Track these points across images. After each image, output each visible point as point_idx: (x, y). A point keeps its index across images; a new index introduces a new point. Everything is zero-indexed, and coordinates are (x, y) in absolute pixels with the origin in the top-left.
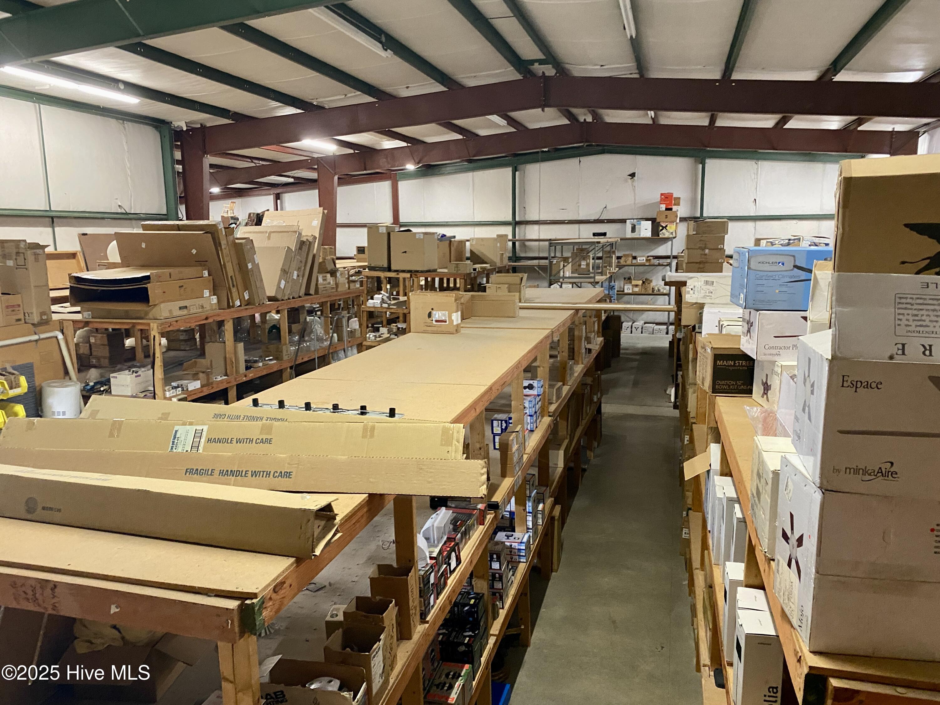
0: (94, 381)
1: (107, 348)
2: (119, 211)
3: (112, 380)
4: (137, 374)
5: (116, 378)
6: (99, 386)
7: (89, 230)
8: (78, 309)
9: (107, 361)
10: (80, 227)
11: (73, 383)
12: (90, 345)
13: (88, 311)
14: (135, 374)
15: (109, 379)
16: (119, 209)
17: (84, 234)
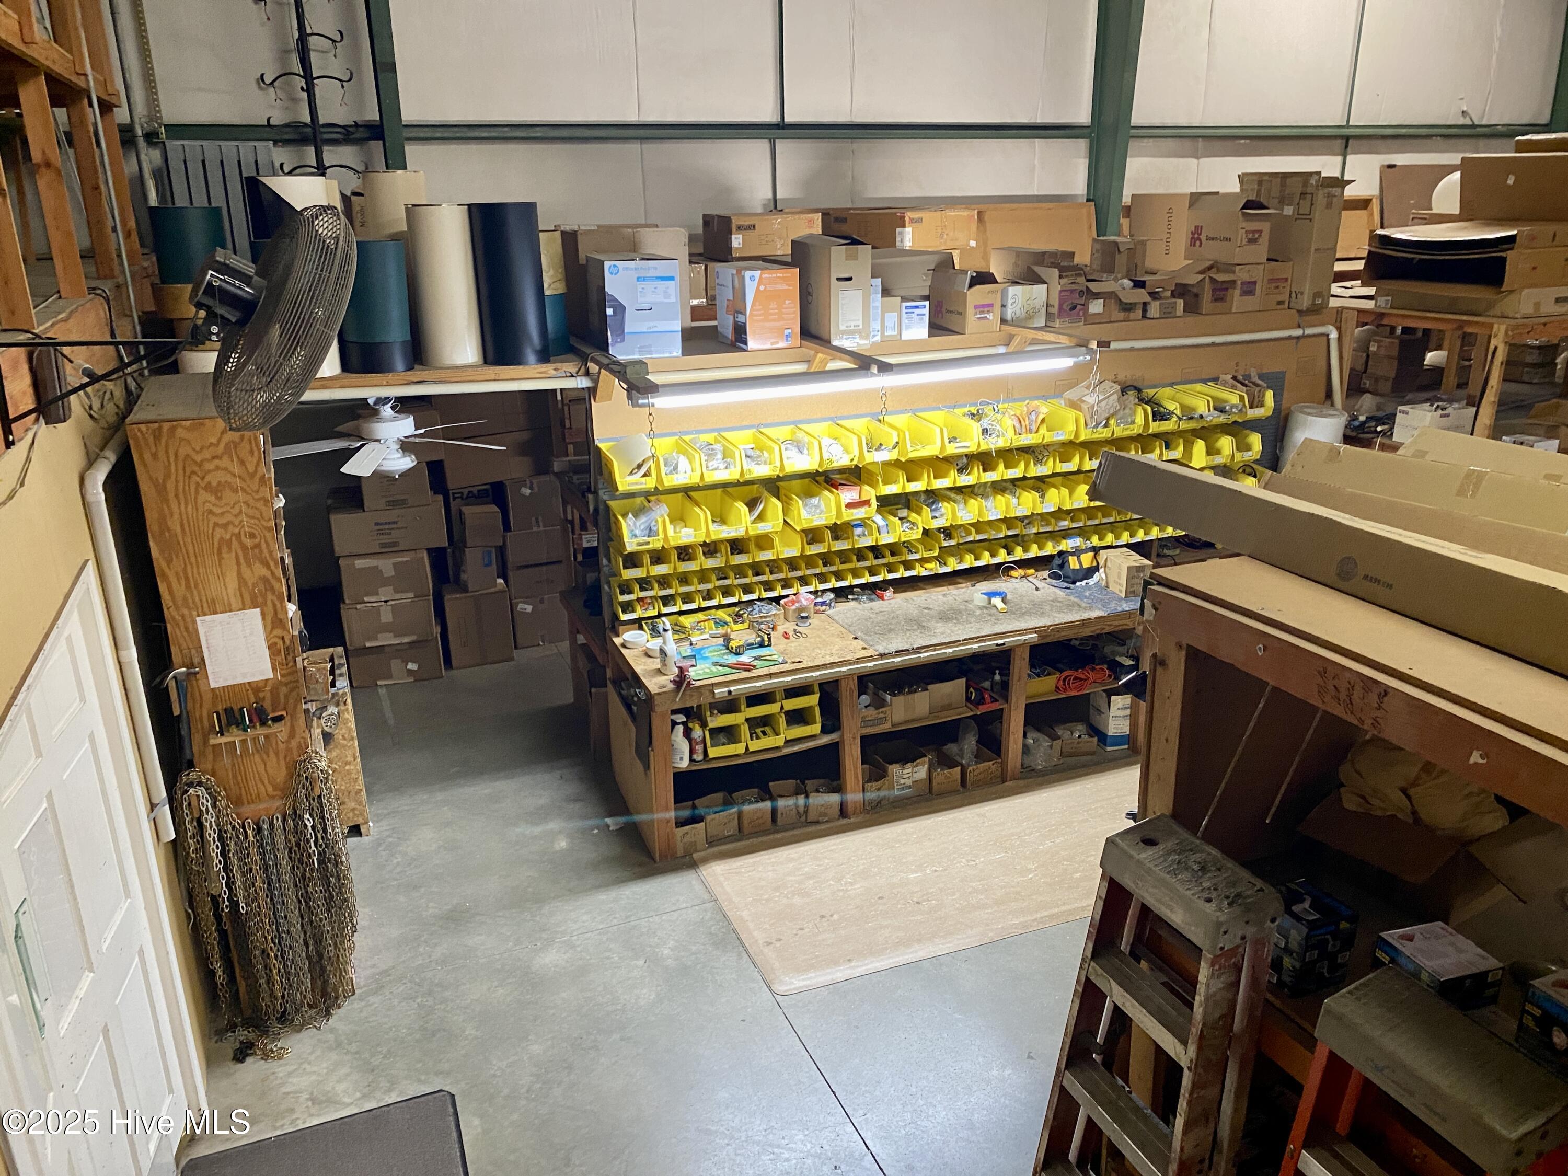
0: (1367, 415)
1: (1395, 363)
2: (1462, 121)
3: (1399, 417)
4: (1443, 412)
5: (1407, 413)
6: (1373, 424)
7: (1401, 159)
8: (1371, 291)
9: (1389, 384)
10: (1388, 153)
11: (1335, 413)
12: (1368, 356)
13: (1387, 295)
14: (1440, 412)
15: (1395, 415)
16: (1462, 119)
17: (1391, 166)
